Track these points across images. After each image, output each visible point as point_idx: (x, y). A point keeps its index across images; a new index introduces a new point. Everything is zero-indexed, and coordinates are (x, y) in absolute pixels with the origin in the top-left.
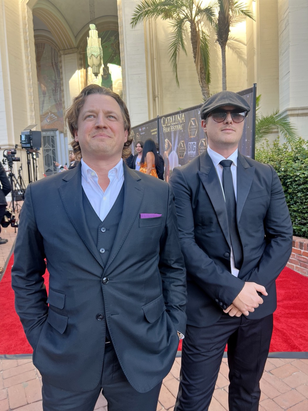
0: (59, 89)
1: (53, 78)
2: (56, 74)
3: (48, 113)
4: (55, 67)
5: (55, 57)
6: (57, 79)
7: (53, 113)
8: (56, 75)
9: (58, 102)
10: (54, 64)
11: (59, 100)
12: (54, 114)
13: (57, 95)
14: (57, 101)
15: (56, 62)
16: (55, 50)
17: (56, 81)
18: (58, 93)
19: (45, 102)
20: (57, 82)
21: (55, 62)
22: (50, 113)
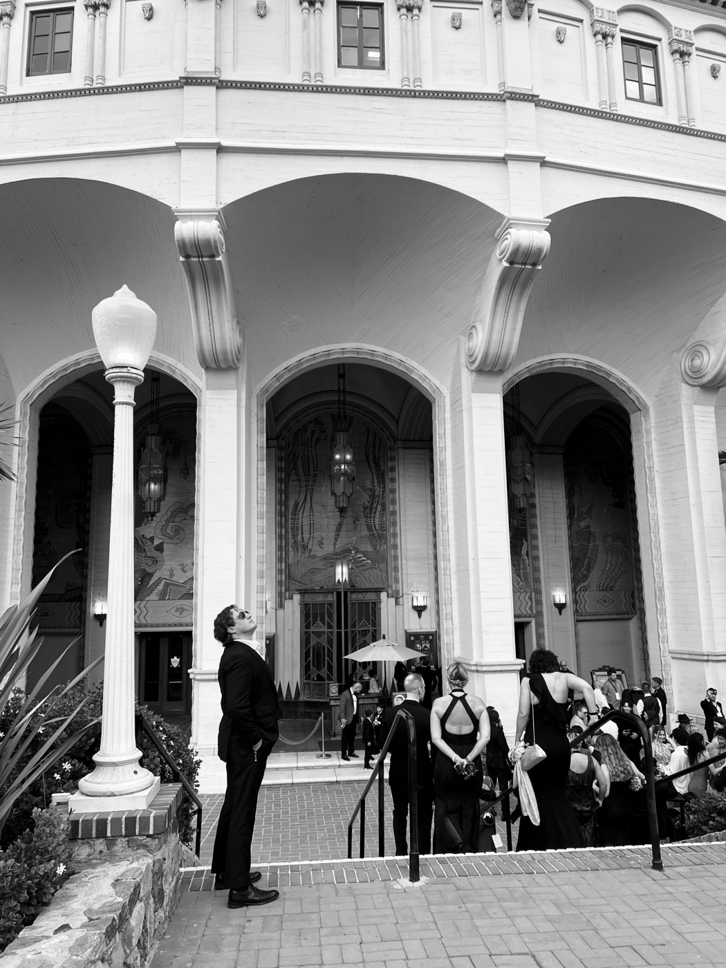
0: (379, 507)
1: (368, 484)
2: (375, 478)
3: (350, 551)
4: (373, 465)
5: (374, 447)
6: (377, 488)
7: (361, 552)
8: (376, 481)
9: (375, 532)
10: (370, 459)
11: (377, 528)
12: (365, 554)
13: (374, 518)
14: (374, 529)
15: (377, 456)
16: (375, 433)
17: (373, 491)
18: (378, 514)
19: (344, 528)
20: (377, 493)
21: (374, 456)
22: (353, 552)
